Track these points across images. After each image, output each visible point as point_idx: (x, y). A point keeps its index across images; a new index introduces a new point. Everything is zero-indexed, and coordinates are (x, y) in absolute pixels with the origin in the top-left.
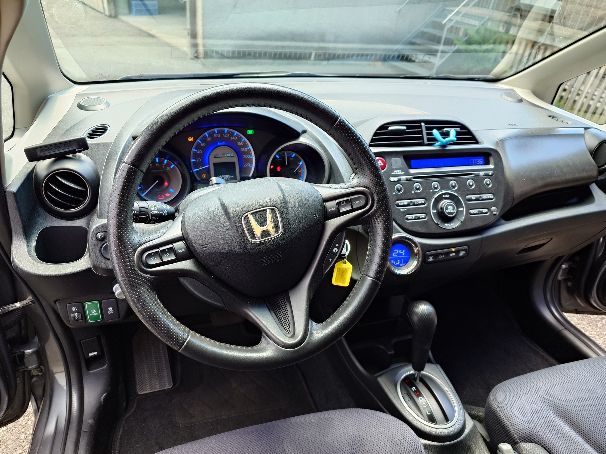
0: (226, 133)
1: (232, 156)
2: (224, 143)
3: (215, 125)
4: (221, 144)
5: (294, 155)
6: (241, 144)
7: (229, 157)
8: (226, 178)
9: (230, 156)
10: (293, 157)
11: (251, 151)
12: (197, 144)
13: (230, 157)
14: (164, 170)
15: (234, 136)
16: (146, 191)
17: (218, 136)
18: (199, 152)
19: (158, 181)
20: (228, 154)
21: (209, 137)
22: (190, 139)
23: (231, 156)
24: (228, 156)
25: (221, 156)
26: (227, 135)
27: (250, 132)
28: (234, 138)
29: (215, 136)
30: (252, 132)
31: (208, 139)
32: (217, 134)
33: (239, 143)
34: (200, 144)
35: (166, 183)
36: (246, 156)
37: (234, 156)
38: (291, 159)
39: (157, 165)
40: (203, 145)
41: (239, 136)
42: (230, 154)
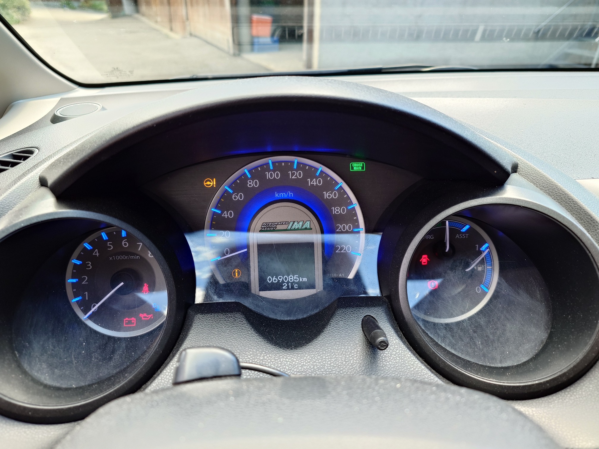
0: (297, 170)
1: (306, 229)
2: (291, 194)
3: (269, 149)
4: (283, 195)
5: (467, 227)
6: (332, 196)
7: (298, 229)
8: (288, 283)
9: (300, 227)
10: (463, 233)
11: (356, 215)
12: (222, 196)
13: (301, 229)
14: (141, 257)
15: (316, 178)
16: (94, 306)
17: (276, 175)
18: (226, 215)
19: (122, 284)
20: (296, 223)
21: (253, 178)
22: (208, 183)
23: (304, 227)
24: (297, 227)
25: (279, 227)
26: (298, 175)
27: (357, 167)
28: (315, 182)
29: (268, 175)
30: (363, 168)
31: (251, 184)
32: (274, 171)
33: (326, 195)
34: (230, 195)
35: (144, 287)
36: (344, 227)
37: (311, 229)
38: (457, 236)
39: (125, 244)
40: (238, 197)
41: (328, 176)
42: (301, 223)
